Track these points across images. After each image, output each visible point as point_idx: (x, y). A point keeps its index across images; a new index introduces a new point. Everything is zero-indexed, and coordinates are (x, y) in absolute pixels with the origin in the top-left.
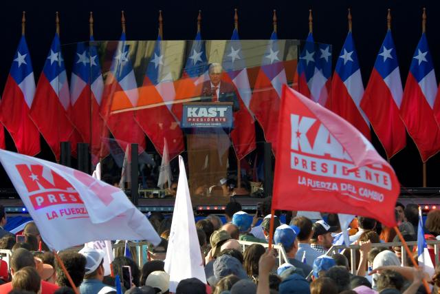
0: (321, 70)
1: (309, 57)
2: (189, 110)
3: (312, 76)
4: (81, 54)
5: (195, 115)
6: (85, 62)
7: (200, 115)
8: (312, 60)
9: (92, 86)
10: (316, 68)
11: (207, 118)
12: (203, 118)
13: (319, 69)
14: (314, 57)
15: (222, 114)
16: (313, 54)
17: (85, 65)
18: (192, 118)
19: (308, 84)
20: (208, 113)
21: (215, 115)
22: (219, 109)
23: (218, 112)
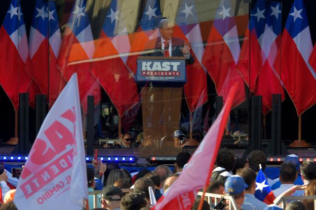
0: (271, 26)
1: (260, 14)
2: (144, 64)
3: (263, 32)
4: (40, 8)
5: (149, 69)
6: (43, 16)
7: (154, 68)
8: (263, 17)
9: (50, 39)
10: (266, 25)
11: (160, 72)
12: (157, 71)
13: (270, 26)
14: (265, 14)
15: (175, 69)
16: (264, 11)
17: (44, 18)
18: (146, 71)
19: (258, 40)
20: (162, 67)
21: (168, 68)
22: (172, 63)
23: (172, 66)
